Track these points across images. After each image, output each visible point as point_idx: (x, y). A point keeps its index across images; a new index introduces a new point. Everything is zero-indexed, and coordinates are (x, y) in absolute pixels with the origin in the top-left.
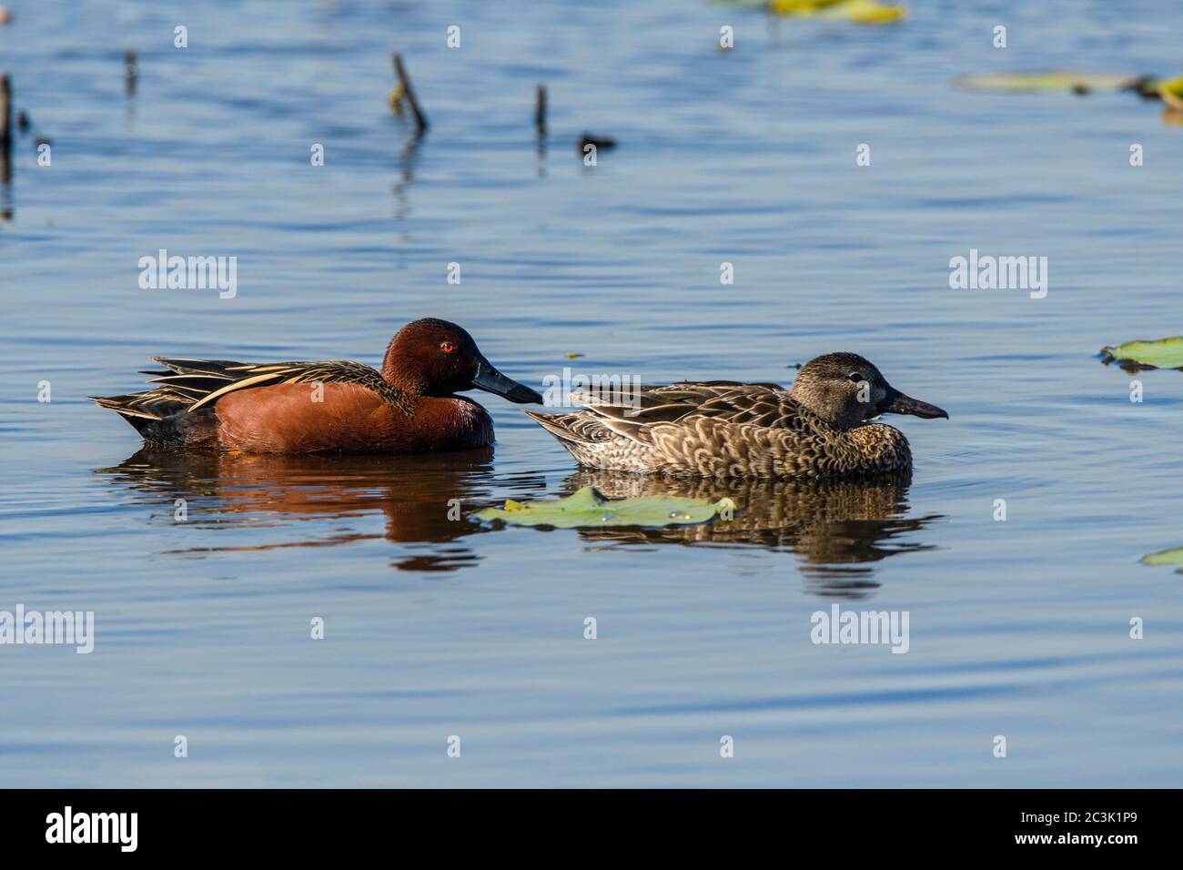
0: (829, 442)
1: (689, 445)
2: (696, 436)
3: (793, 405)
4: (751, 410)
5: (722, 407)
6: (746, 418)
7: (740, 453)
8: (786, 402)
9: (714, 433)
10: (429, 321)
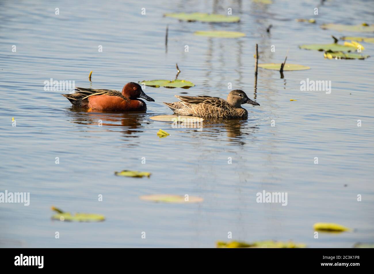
0: (231, 111)
1: (200, 109)
2: (202, 108)
3: (224, 103)
4: (215, 103)
5: (208, 102)
6: (214, 105)
7: (211, 112)
8: (223, 102)
9: (206, 107)
10: (131, 83)
